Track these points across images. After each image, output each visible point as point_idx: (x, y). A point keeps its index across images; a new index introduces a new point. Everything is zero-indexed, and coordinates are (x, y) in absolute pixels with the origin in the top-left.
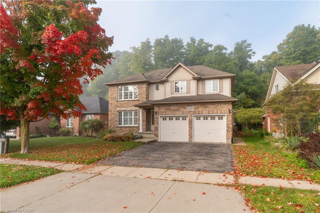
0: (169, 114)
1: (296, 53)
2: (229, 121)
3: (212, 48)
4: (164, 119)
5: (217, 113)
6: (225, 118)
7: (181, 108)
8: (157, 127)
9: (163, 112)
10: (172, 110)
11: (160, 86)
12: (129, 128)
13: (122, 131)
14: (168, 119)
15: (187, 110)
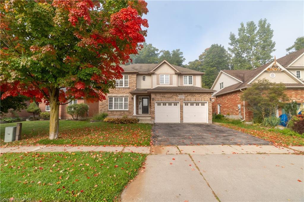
0: (164, 100)
1: (213, 62)
2: (210, 107)
3: (157, 52)
4: (159, 104)
5: (202, 101)
6: (206, 105)
7: (174, 96)
8: (153, 111)
9: (159, 99)
10: (166, 97)
11: (147, 78)
12: (119, 112)
13: (113, 115)
14: (162, 104)
15: (179, 98)
